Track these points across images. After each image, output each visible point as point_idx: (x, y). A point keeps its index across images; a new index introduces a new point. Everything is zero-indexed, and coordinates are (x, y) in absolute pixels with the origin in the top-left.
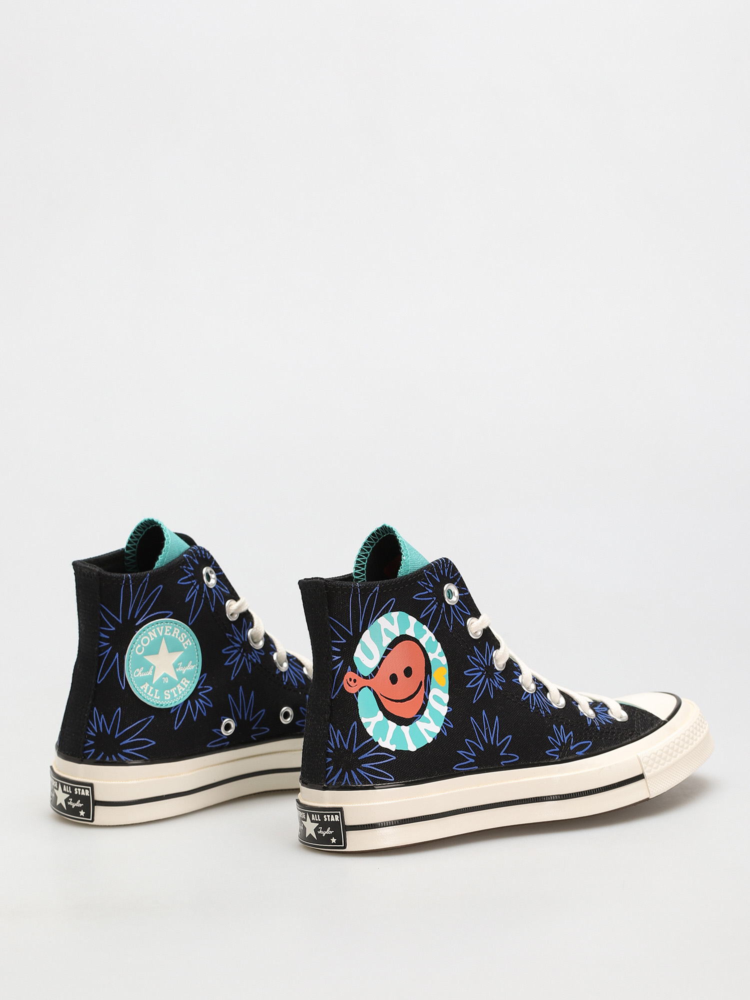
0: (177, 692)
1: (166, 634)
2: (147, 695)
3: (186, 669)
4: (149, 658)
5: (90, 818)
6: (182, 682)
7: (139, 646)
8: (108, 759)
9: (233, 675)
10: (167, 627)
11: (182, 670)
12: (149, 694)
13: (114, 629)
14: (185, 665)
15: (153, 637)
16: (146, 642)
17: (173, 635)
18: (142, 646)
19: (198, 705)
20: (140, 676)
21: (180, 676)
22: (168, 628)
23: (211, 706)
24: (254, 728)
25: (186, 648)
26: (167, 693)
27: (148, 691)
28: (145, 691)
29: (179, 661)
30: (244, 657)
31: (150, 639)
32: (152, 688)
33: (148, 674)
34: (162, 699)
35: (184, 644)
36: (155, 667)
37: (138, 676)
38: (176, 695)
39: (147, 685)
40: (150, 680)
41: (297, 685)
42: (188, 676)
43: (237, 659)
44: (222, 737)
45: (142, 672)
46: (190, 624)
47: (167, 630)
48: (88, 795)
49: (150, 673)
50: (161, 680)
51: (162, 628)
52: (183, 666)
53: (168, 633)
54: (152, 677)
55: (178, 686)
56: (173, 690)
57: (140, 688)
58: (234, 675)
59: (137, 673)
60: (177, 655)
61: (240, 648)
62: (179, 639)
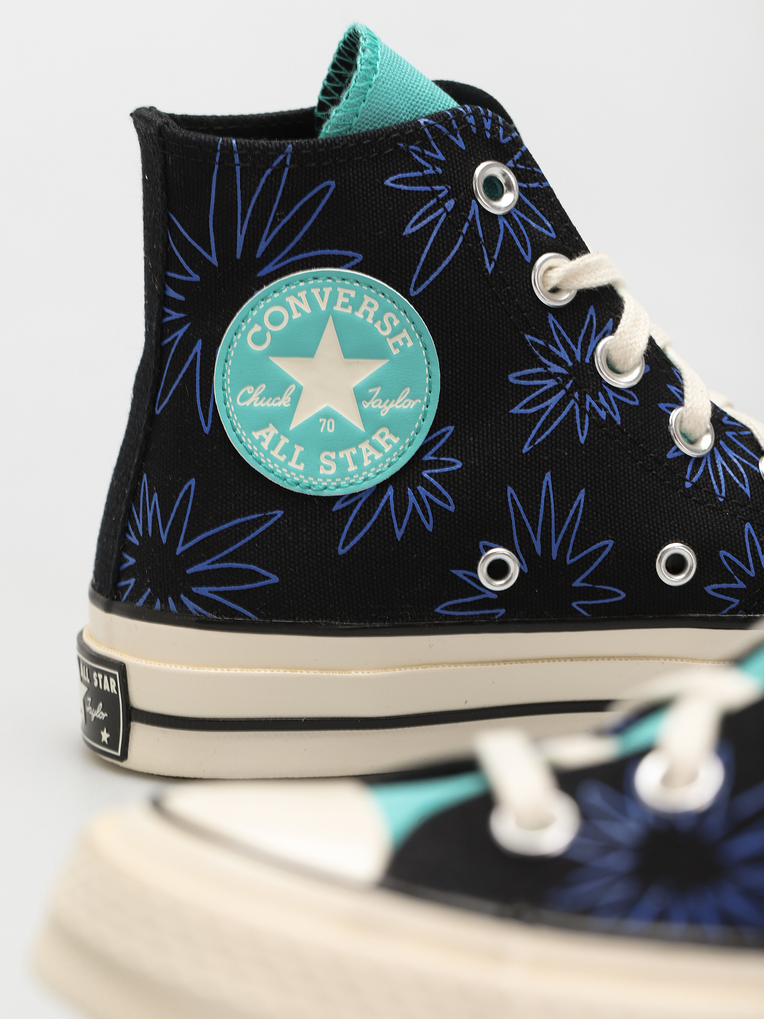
0: (357, 460)
1: (338, 308)
2: (267, 454)
3: (391, 406)
4: (287, 366)
5: (117, 750)
6: (376, 437)
7: (257, 328)
8: (158, 605)
9: (530, 440)
10: (341, 291)
11: (380, 407)
12: (275, 453)
13: (196, 278)
14: (389, 395)
15: (299, 310)
16: (276, 320)
17: (359, 315)
18: (265, 330)
19: (412, 498)
20: (255, 405)
21: (372, 422)
22: (345, 293)
23: (452, 508)
24: (577, 583)
25: (395, 352)
26: (327, 458)
27: (273, 445)
28: (265, 445)
29: (373, 383)
30: (572, 402)
31: (290, 314)
32: (284, 441)
33: (279, 404)
34: (312, 468)
35: (390, 343)
36: (299, 391)
37: (248, 403)
38: (352, 468)
39: (273, 431)
40: (281, 419)
41: (723, 494)
42: (394, 424)
43: (552, 402)
44: (480, 593)
45: (261, 397)
46: (413, 293)
47: (341, 299)
48: (116, 692)
49: (284, 402)
50: (314, 423)
51: (327, 291)
52: (383, 398)
53: (344, 306)
54: (290, 413)
55: (364, 447)
56: (347, 455)
57: (249, 435)
58: (534, 440)
59: (245, 398)
60: (368, 369)
61: (566, 378)
62: (378, 326)
